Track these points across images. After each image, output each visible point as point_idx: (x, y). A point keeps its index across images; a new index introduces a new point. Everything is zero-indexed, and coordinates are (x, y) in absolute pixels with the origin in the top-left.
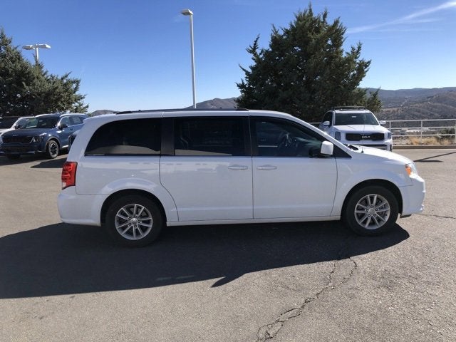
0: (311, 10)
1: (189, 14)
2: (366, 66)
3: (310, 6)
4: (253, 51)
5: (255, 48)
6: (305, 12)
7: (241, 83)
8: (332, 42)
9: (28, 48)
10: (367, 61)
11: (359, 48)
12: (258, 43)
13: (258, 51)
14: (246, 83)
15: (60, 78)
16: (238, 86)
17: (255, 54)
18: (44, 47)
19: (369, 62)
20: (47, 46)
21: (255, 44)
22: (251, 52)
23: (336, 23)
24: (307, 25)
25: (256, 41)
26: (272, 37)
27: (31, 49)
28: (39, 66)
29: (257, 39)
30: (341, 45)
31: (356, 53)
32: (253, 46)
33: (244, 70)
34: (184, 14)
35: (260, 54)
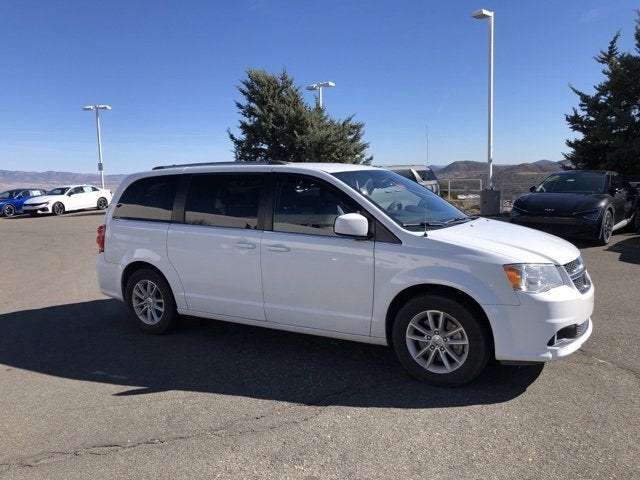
4: (607, 58)
5: (611, 53)
7: (573, 114)
9: (312, 89)
14: (581, 113)
15: (341, 123)
16: (567, 119)
18: (327, 85)
20: (331, 84)
21: (611, 48)
22: (603, 61)
25: (613, 43)
27: (315, 89)
28: (319, 110)
29: (616, 38)
32: (607, 51)
33: (577, 92)
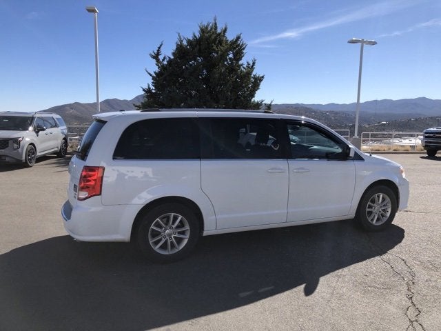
0: (216, 24)
1: (94, 11)
2: (261, 81)
3: (215, 20)
4: (156, 57)
5: (158, 54)
6: (208, 25)
8: (234, 56)
10: (261, 76)
11: (254, 64)
12: (162, 49)
13: (161, 58)
14: (152, 87)
17: (158, 60)
19: (263, 77)
21: (158, 50)
22: (154, 57)
23: (238, 38)
24: (213, 37)
25: (159, 48)
26: (177, 45)
29: (161, 46)
30: (241, 59)
31: (251, 68)
32: (156, 52)
33: (150, 75)
34: (89, 10)
35: (163, 60)
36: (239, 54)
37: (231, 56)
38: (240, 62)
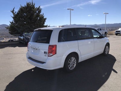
36: (40, 11)
37: (37, 12)
38: (40, 14)
